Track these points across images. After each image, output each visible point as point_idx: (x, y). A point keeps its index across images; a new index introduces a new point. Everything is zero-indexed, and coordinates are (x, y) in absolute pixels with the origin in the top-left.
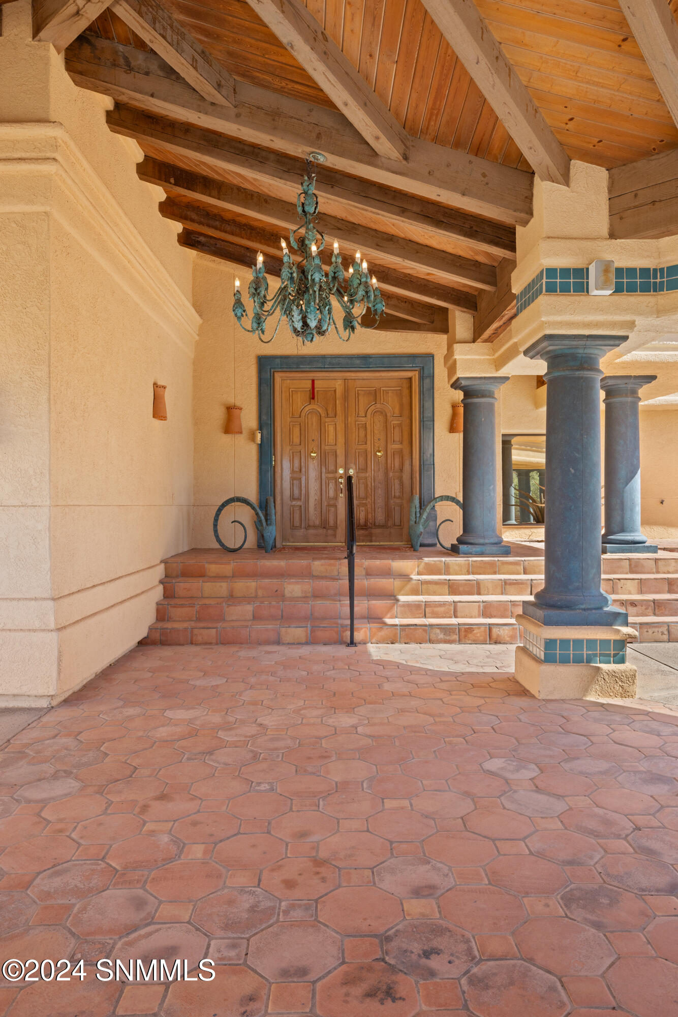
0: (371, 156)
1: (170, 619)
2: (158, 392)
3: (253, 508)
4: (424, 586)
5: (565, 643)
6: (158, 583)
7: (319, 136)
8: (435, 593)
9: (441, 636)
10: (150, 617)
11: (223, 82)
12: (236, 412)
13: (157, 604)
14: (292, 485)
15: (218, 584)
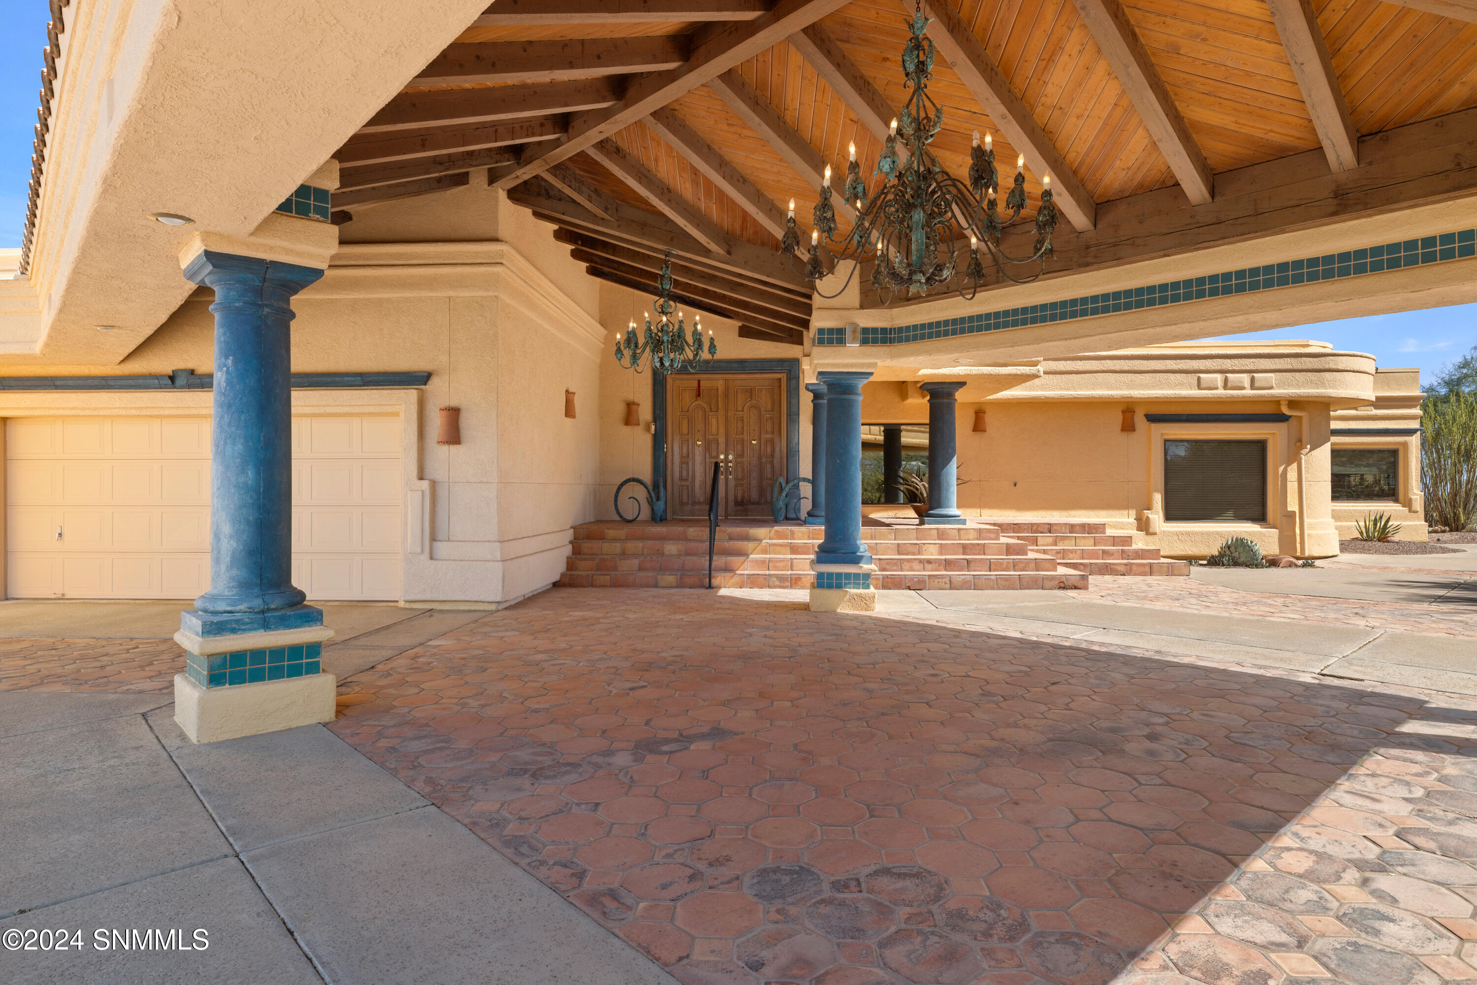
0: (707, 252)
1: (576, 569)
2: (569, 397)
3: (646, 487)
4: (772, 548)
5: (830, 575)
6: (568, 543)
7: (672, 239)
8: (779, 553)
9: (777, 583)
10: (561, 567)
11: (609, 206)
12: (634, 407)
13: (568, 558)
14: (681, 468)
15: (614, 544)
